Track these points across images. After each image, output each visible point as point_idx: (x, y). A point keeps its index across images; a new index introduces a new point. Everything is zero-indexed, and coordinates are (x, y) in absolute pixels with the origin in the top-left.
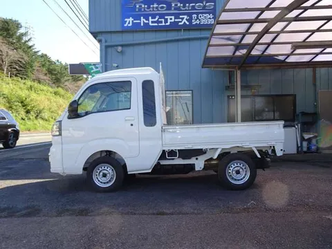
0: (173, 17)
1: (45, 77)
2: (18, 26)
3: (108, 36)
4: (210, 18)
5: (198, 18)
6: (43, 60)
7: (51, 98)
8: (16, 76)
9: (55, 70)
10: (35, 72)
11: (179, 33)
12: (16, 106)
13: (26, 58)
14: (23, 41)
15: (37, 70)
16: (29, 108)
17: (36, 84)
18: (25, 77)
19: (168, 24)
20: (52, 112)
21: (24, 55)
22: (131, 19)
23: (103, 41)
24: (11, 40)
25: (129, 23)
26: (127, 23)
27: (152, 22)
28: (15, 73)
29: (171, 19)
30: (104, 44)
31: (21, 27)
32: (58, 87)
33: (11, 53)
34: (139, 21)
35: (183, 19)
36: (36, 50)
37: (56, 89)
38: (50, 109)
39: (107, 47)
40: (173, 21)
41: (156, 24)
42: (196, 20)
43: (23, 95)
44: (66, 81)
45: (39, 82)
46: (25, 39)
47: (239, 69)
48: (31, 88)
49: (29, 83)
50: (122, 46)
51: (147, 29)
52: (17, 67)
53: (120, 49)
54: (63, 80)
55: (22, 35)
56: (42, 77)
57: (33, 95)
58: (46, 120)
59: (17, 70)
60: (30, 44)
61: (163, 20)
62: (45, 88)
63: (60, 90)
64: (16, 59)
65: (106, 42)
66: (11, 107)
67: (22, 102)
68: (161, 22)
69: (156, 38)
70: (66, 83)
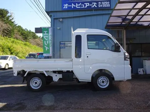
0: (89, 4)
1: (20, 37)
2: (7, 12)
3: (55, 14)
4: (108, 4)
5: (101, 4)
6: (19, 28)
7: (23, 46)
8: (6, 36)
9: (25, 33)
10: (15, 34)
11: (92, 12)
12: (6, 50)
13: (11, 27)
14: (9, 20)
15: (16, 33)
16: (12, 51)
17: (15, 40)
18: (10, 36)
19: (86, 7)
20: (23, 53)
21: (10, 26)
22: (67, 5)
23: (53, 16)
24: (4, 19)
25: (66, 7)
26: (65, 6)
27: (78, 6)
28: (5, 34)
29: (87, 4)
30: (53, 18)
31: (9, 13)
32: (26, 41)
33: (3, 25)
34: (71, 6)
35: (93, 4)
36: (16, 24)
37: (25, 43)
38: (22, 52)
39: (54, 19)
40: (88, 5)
41: (80, 7)
42: (100, 5)
43: (10, 45)
44: (30, 38)
45: (17, 39)
46: (10, 18)
47: (125, 29)
48: (13, 42)
49: (12, 39)
50: (62, 18)
51: (75, 10)
52: (6, 32)
53: (61, 20)
54: (28, 38)
55: (9, 16)
56: (18, 36)
57: (14, 45)
58: (21, 57)
59: (6, 33)
60: (13, 21)
61: (83, 5)
62: (20, 42)
63: (27, 43)
64: (6, 28)
65: (54, 16)
66: (3, 51)
67: (9, 49)
68: (82, 6)
69: (79, 14)
70: (30, 40)
